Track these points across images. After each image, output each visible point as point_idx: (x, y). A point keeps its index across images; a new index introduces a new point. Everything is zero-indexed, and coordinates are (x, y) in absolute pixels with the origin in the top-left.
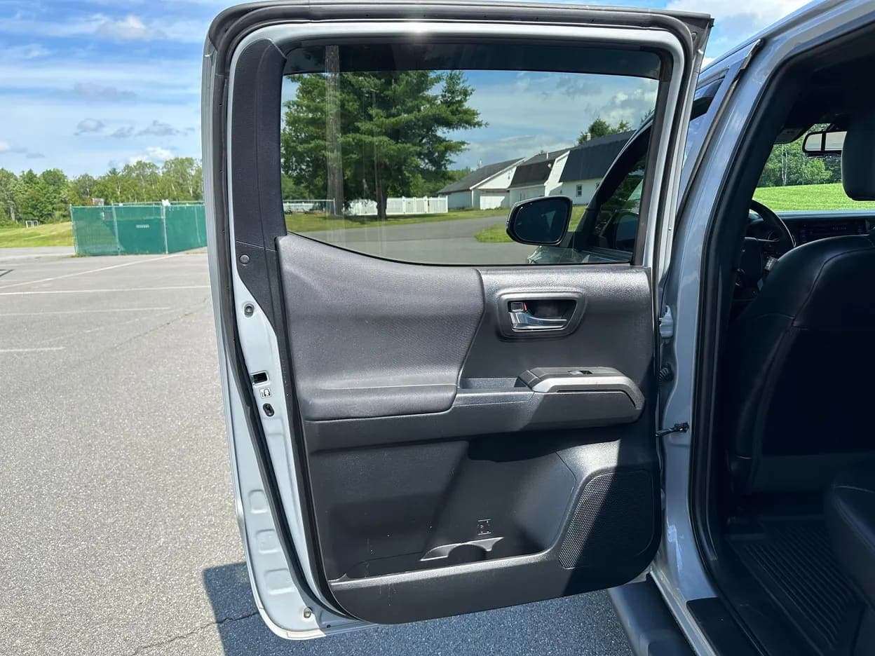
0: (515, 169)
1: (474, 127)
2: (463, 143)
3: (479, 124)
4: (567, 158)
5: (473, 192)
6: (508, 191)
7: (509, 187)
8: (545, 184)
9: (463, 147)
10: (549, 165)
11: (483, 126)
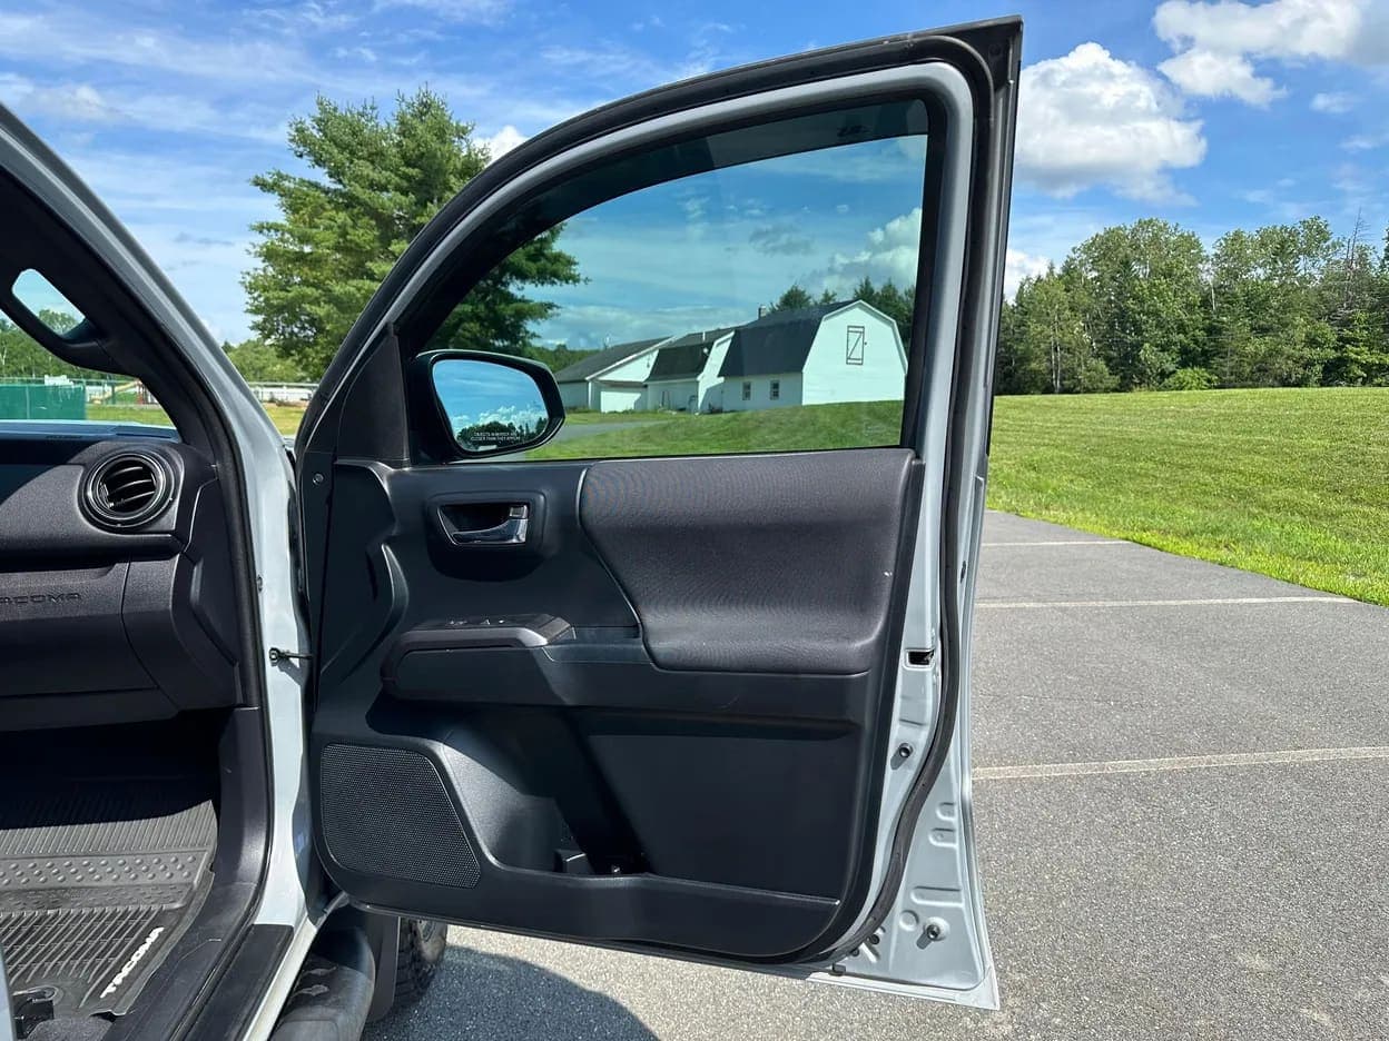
0: (656, 353)
1: (567, 282)
2: (550, 306)
3: (576, 280)
4: (729, 342)
5: (590, 384)
6: (646, 386)
7: (647, 380)
8: (699, 378)
9: (550, 312)
10: (706, 351)
11: (582, 282)
